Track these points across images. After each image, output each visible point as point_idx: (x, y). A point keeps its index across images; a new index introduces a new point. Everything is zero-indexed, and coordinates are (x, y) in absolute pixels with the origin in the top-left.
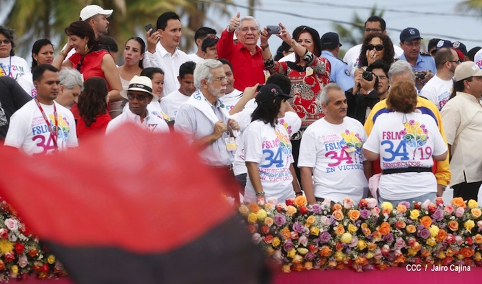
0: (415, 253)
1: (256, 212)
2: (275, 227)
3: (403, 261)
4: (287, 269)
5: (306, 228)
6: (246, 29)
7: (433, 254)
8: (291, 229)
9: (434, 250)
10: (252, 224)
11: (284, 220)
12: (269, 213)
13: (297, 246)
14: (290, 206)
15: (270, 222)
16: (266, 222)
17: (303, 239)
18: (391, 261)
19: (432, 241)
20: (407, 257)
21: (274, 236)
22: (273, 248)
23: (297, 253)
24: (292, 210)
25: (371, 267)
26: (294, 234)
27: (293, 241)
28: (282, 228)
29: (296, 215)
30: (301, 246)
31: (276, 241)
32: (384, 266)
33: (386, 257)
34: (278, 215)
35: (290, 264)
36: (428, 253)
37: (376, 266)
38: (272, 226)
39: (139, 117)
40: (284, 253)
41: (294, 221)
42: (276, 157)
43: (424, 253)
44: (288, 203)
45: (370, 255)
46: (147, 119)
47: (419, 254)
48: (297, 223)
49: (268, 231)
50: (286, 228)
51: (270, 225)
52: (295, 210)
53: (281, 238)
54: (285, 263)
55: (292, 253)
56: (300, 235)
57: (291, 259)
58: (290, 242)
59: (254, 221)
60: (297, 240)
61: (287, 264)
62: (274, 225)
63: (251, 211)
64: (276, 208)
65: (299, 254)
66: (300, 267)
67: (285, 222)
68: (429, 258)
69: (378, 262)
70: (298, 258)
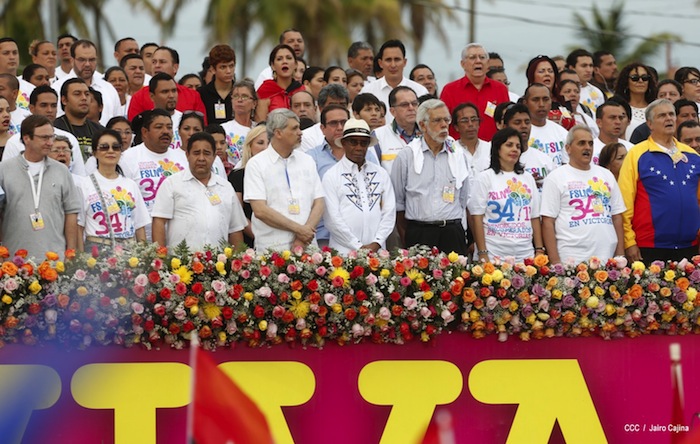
0: (670, 319)
1: (490, 273)
2: (512, 290)
3: (656, 328)
4: (525, 336)
5: (547, 291)
6: (474, 57)
7: (690, 320)
8: (530, 293)
9: (692, 315)
10: (487, 286)
11: (522, 282)
12: (505, 274)
13: (537, 311)
14: (529, 267)
15: (507, 284)
16: (502, 285)
17: (544, 303)
18: (643, 328)
19: (689, 305)
20: (661, 323)
21: (512, 299)
22: (510, 313)
23: (538, 319)
24: (532, 270)
25: (620, 335)
26: (533, 298)
27: (532, 305)
28: (520, 291)
29: (536, 276)
30: (542, 311)
31: (514, 305)
32: (635, 334)
33: (637, 323)
34: (516, 276)
35: (530, 331)
36: (684, 319)
37: (626, 333)
38: (509, 289)
39: (356, 165)
40: (523, 319)
41: (533, 283)
42: (505, 209)
43: (680, 319)
44: (527, 262)
45: (619, 321)
46: (365, 167)
47: (674, 320)
48: (537, 285)
49: (504, 294)
50: (525, 291)
51: (507, 288)
52: (535, 271)
53: (518, 303)
54: (523, 330)
55: (532, 319)
56: (540, 299)
57: (530, 325)
58: (529, 307)
59: (488, 283)
60: (537, 304)
61: (526, 331)
62: (511, 287)
63: (485, 272)
64: (514, 268)
65: (540, 320)
66: (539, 335)
67: (523, 284)
68: (685, 325)
69: (628, 329)
70: (538, 325)
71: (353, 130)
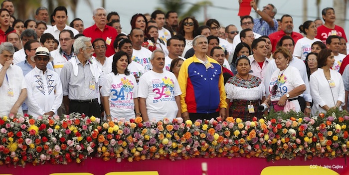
0: (205, 150)
1: (112, 127)
2: (124, 135)
3: (198, 154)
4: (131, 160)
5: (142, 136)
6: (100, 15)
7: (215, 150)
8: (133, 137)
9: (217, 148)
10: (111, 134)
11: (129, 131)
12: (120, 127)
13: (136, 147)
14: (133, 123)
15: (121, 132)
16: (118, 133)
17: (140, 141)
18: (192, 155)
19: (215, 143)
20: (201, 152)
21: (123, 140)
22: (123, 147)
23: (137, 150)
24: (134, 125)
25: (180, 158)
26: (135, 140)
27: (134, 143)
28: (128, 136)
29: (136, 128)
30: (139, 146)
31: (125, 143)
32: (187, 157)
33: (188, 152)
34: (126, 128)
35: (133, 157)
36: (212, 150)
37: (182, 157)
38: (122, 135)
39: (42, 71)
40: (129, 150)
41: (135, 131)
42: (120, 94)
43: (210, 150)
44: (131, 121)
45: (179, 151)
46: (47, 72)
47: (208, 150)
48: (136, 133)
49: (120, 138)
50: (130, 136)
51: (121, 134)
52: (135, 125)
53: (127, 142)
54: (129, 156)
55: (134, 150)
56: (138, 140)
57: (133, 154)
58: (133, 144)
59: (111, 132)
60: (137, 143)
61: (131, 157)
62: (123, 134)
63: (110, 126)
64: (124, 124)
65: (138, 151)
66: (138, 159)
67: (129, 132)
68: (213, 153)
69: (184, 155)
70: (137, 153)
71: (39, 53)
